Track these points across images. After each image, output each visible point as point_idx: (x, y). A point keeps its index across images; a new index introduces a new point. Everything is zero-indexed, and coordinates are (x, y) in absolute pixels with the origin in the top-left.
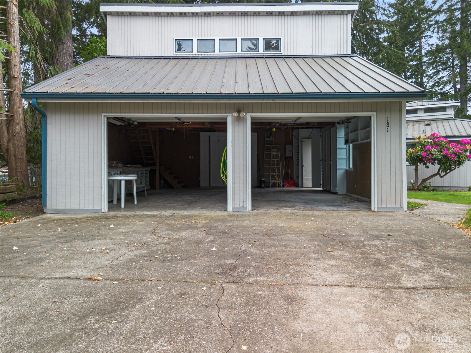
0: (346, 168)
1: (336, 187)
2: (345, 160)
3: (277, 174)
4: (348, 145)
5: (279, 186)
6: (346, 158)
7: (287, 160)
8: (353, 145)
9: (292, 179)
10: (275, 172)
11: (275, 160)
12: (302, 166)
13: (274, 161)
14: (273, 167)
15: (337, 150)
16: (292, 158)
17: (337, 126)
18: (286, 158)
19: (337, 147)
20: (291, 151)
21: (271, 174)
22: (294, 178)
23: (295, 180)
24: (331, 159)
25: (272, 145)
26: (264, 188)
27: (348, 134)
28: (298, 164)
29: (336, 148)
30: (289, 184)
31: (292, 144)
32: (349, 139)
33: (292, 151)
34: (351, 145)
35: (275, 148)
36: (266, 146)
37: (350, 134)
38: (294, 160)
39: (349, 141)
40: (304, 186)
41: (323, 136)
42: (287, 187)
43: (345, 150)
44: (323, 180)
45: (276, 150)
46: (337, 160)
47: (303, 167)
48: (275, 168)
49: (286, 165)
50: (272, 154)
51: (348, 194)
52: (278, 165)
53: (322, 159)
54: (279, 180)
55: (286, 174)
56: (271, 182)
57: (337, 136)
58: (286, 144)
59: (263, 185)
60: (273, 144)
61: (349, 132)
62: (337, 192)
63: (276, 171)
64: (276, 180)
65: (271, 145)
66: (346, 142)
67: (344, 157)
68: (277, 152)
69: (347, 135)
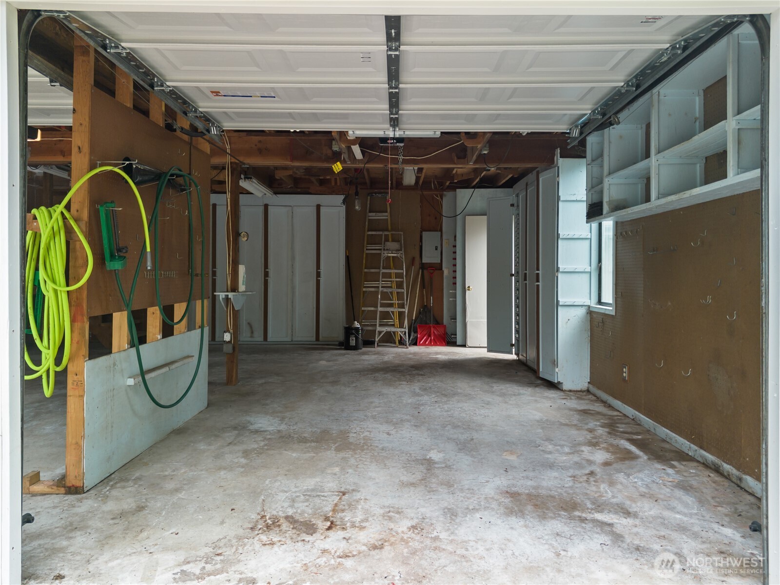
0: (588, 303)
1: (555, 363)
2: (587, 276)
3: (396, 310)
4: (595, 225)
5: (402, 343)
6: (588, 269)
7: (425, 271)
8: (617, 225)
9: (438, 322)
10: (391, 305)
11: (393, 271)
12: (464, 290)
13: (389, 275)
14: (385, 290)
15: (560, 242)
16: (439, 267)
17: (560, 164)
18: (423, 266)
19: (558, 235)
20: (436, 249)
21: (380, 309)
22: (446, 320)
23: (445, 326)
24: (540, 272)
25: (386, 233)
26: (355, 348)
27: (601, 182)
28: (455, 284)
29: (554, 237)
30: (430, 336)
31: (441, 230)
32: (606, 199)
33: (439, 249)
34: (608, 225)
35: (393, 241)
36: (370, 233)
37: (607, 181)
38: (446, 272)
39: (606, 208)
40: (469, 343)
41: (518, 206)
42: (424, 344)
43: (588, 242)
44: (517, 331)
45: (395, 245)
46: (560, 276)
47: (467, 292)
48: (391, 293)
49: (423, 286)
50: (383, 255)
51: (593, 389)
52: (400, 285)
53: (517, 272)
54: (401, 326)
55: (424, 310)
56: (380, 332)
57: (559, 197)
58: (423, 229)
59: (353, 342)
60: (387, 230)
61: (606, 171)
62: (559, 383)
63: (395, 301)
64: (393, 325)
65: (383, 230)
66: (594, 211)
67: (584, 265)
68: (397, 250)
69: (595, 185)
